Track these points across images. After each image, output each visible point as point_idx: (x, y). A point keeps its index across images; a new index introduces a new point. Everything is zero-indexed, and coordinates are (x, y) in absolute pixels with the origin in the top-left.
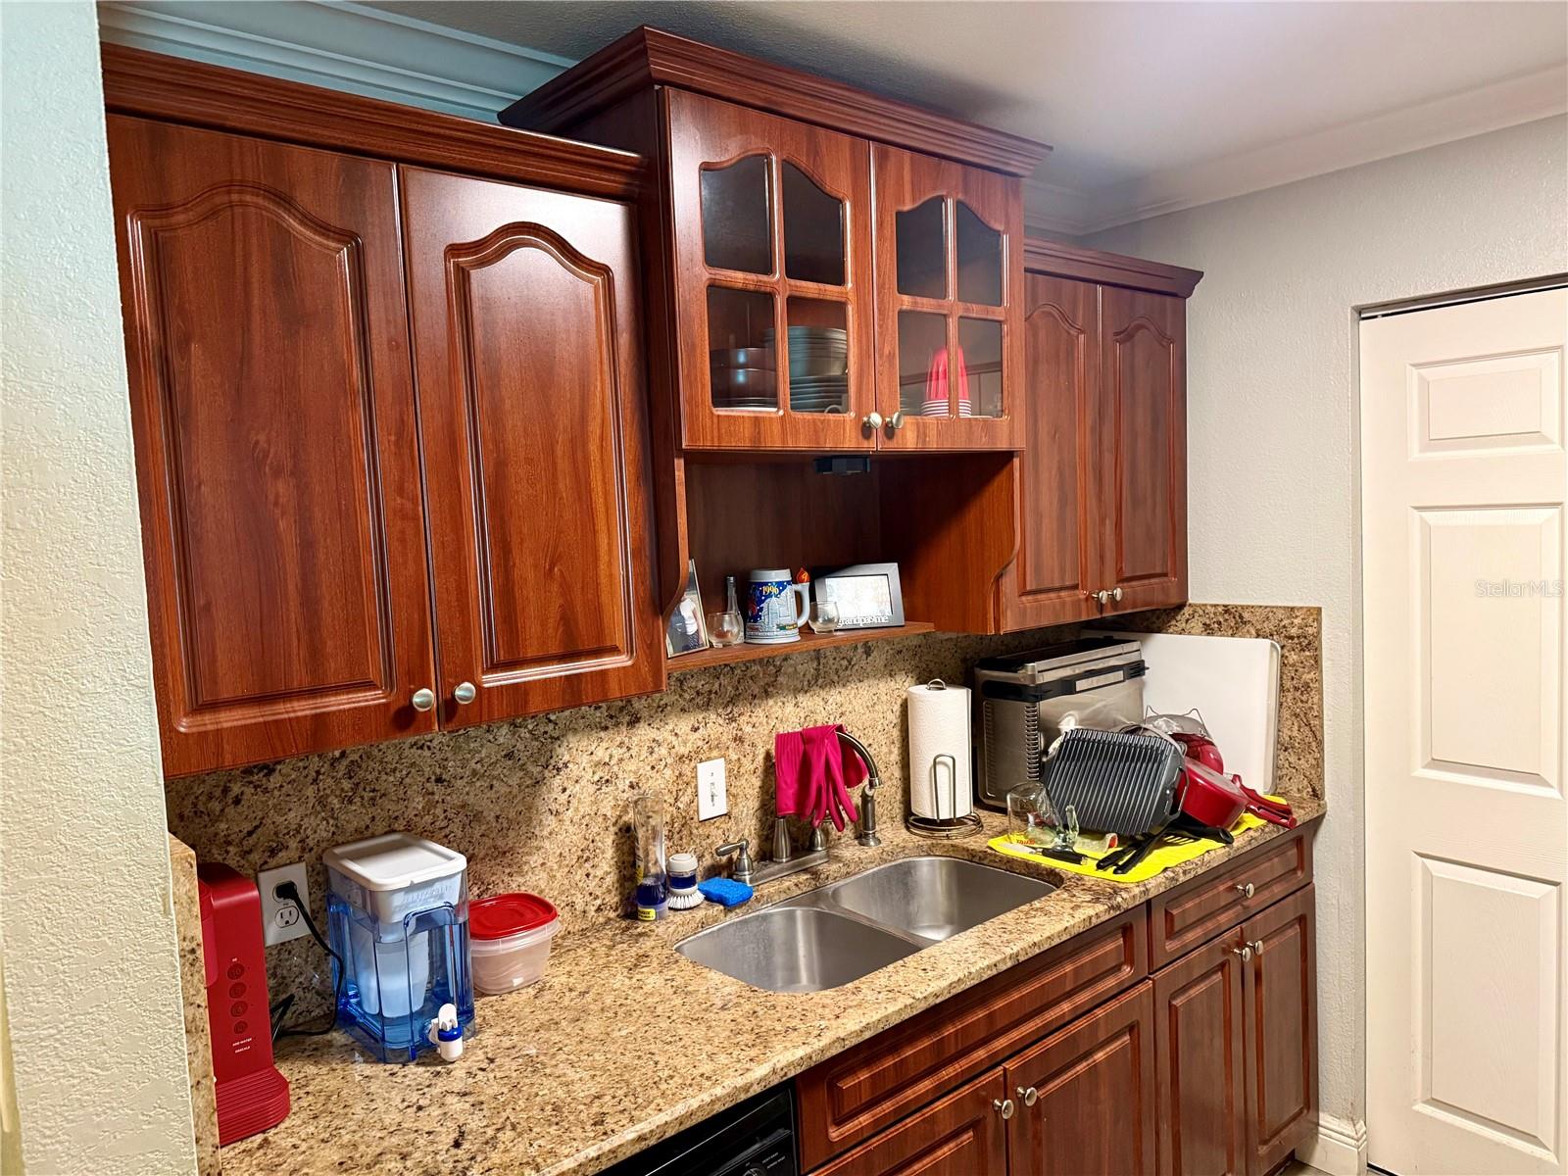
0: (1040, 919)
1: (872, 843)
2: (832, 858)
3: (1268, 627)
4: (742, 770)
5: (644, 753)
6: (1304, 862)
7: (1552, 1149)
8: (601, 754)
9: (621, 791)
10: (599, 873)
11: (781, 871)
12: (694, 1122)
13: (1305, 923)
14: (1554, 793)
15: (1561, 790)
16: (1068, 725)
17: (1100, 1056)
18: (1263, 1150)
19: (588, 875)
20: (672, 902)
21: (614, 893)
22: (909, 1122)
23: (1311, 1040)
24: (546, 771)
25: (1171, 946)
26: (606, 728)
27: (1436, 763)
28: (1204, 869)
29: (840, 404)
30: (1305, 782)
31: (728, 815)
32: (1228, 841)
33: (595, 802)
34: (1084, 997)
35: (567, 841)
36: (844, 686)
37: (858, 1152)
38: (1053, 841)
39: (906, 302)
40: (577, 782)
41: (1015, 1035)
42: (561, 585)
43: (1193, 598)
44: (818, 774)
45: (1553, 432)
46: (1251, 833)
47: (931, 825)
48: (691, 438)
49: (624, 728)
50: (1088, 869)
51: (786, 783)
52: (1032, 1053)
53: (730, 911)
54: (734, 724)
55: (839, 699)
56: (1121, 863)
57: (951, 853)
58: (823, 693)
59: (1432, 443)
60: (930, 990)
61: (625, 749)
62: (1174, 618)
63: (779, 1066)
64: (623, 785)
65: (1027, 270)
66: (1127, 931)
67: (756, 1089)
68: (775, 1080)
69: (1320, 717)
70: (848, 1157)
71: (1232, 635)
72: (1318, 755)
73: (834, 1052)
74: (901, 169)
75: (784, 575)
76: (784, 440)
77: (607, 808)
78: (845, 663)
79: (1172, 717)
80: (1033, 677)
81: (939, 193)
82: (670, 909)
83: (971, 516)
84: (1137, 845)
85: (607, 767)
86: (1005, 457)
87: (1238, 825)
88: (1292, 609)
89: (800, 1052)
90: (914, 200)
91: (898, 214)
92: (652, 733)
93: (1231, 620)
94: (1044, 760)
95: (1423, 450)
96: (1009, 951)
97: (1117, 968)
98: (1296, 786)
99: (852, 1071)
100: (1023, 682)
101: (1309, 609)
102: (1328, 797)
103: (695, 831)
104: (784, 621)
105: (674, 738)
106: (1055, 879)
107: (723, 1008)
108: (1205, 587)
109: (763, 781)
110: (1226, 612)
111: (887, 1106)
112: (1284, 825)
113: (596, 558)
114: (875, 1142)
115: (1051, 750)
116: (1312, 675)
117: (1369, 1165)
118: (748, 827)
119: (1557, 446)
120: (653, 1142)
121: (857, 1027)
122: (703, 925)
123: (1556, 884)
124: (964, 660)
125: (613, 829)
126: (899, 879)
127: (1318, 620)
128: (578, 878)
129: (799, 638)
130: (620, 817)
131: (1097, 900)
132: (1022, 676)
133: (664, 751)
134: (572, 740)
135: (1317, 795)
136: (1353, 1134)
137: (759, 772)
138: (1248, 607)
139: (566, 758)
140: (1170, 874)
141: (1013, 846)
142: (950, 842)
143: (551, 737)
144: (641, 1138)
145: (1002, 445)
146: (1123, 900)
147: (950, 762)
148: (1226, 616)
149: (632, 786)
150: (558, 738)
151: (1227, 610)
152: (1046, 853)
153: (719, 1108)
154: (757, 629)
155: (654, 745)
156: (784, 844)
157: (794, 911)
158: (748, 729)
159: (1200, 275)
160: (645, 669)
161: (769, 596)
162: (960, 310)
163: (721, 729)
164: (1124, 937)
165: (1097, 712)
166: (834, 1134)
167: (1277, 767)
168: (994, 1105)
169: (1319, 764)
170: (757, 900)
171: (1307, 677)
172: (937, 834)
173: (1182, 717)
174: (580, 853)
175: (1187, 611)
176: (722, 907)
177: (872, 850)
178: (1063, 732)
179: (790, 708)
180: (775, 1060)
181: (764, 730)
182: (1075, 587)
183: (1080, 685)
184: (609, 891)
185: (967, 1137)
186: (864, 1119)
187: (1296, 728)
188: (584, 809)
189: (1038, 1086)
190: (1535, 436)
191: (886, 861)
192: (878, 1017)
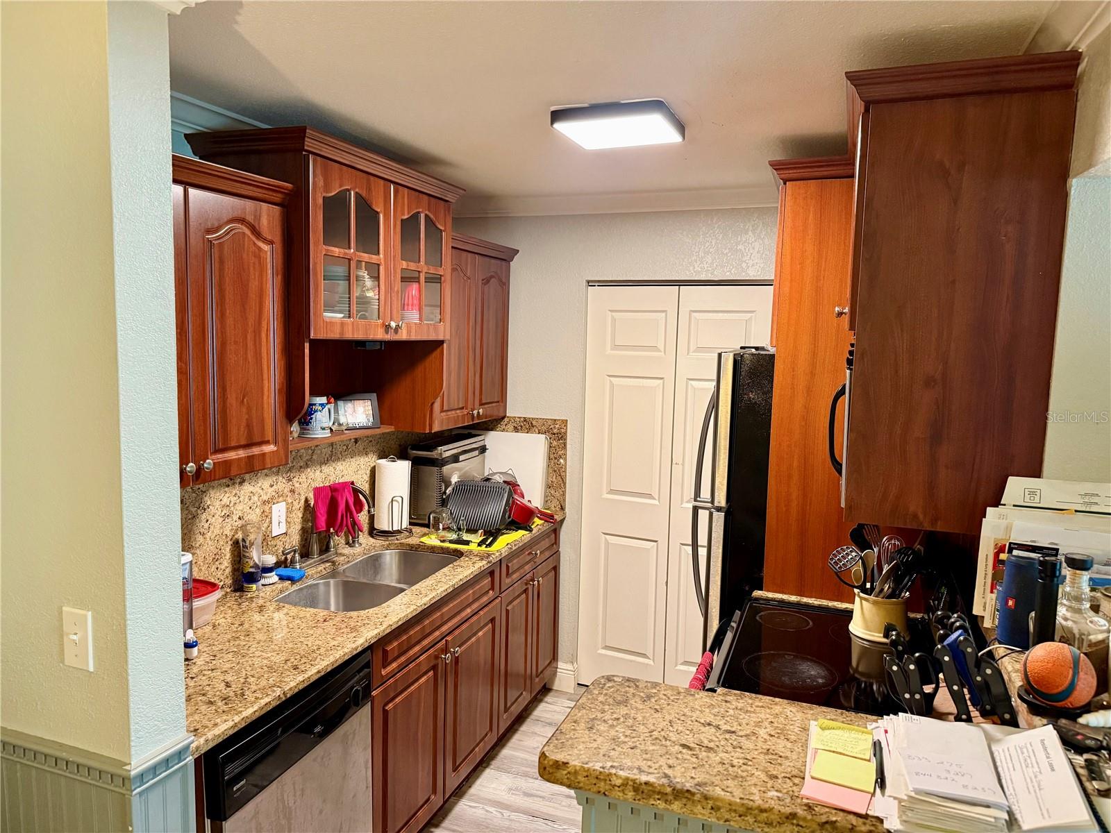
0: (460, 570)
1: (357, 546)
2: (337, 554)
3: (544, 428)
4: (294, 508)
5: (247, 500)
6: (556, 542)
7: (651, 658)
8: (226, 501)
9: (234, 522)
10: (223, 567)
11: (315, 562)
12: (337, 665)
13: (556, 569)
14: (656, 502)
15: (659, 501)
16: (454, 479)
17: (480, 634)
18: (537, 680)
19: (217, 569)
20: (262, 581)
21: (229, 578)
22: (411, 666)
23: (556, 625)
24: (199, 511)
25: (508, 581)
26: (228, 486)
27: (612, 491)
28: (522, 543)
29: (366, 311)
30: (558, 502)
31: (286, 534)
32: (531, 530)
33: (221, 528)
34: (475, 606)
35: (208, 549)
36: (344, 460)
37: (392, 680)
38: (454, 536)
39: (404, 265)
40: (213, 516)
41: (450, 624)
42: (247, 408)
43: (510, 413)
44: (342, 507)
45: (661, 347)
46: (539, 526)
47: (385, 534)
48: (314, 334)
49: (237, 486)
50: (473, 547)
51: (321, 514)
52: (457, 632)
53: (294, 584)
54: (291, 483)
55: (341, 468)
56: (487, 543)
57: (400, 548)
58: (334, 465)
59: (616, 347)
60: (423, 602)
61: (237, 498)
62: (499, 423)
63: (368, 638)
64: (235, 518)
65: (452, 247)
66: (492, 573)
67: (360, 649)
68: (367, 645)
69: (565, 471)
70: (388, 683)
71: (527, 433)
72: (563, 490)
73: (388, 631)
74: (403, 198)
75: (324, 400)
76: (353, 334)
77: (228, 532)
78: (345, 447)
79: (501, 473)
80: (441, 454)
81: (418, 210)
82: (263, 585)
83: (419, 371)
84: (492, 534)
85: (228, 508)
86: (440, 343)
87: (533, 523)
88: (555, 420)
89: (376, 632)
90: (408, 213)
91: (402, 220)
92: (251, 488)
93: (527, 425)
94: (444, 497)
95: (612, 349)
96: (451, 584)
97: (487, 592)
98: (554, 506)
99: (390, 642)
100: (436, 457)
101: (562, 420)
102: (567, 510)
103: (269, 543)
104: (324, 425)
105: (261, 491)
106: (459, 554)
107: (325, 621)
108: (515, 408)
109: (303, 514)
110: (525, 421)
111: (403, 659)
112: (552, 523)
113: (263, 395)
114: (398, 675)
115: (447, 492)
116: (562, 452)
117: (578, 684)
118: (295, 540)
119: (663, 353)
120: (322, 674)
121: (397, 620)
122: (281, 592)
123: (656, 541)
124: (400, 446)
125: (230, 543)
126: (374, 562)
127: (566, 426)
128: (212, 570)
129: (330, 435)
130: (234, 536)
131: (482, 559)
132: (434, 454)
133: (256, 498)
134: (212, 493)
135: (562, 508)
136: (572, 669)
137: (301, 509)
138: (535, 419)
139: (209, 503)
140: (509, 546)
141: (432, 540)
142: (399, 542)
143: (202, 491)
144: (319, 672)
145: (441, 338)
146: (494, 559)
147: (400, 500)
148: (525, 423)
149: (240, 518)
150: (205, 492)
151: (525, 420)
152: (451, 542)
153: (347, 658)
154: (308, 430)
155: (251, 495)
156: (315, 548)
157: (329, 581)
158: (297, 485)
159: (518, 251)
160: (282, 452)
161: (316, 411)
162: (425, 270)
163: (284, 485)
164: (491, 576)
165: (465, 473)
166: (384, 672)
167: (546, 496)
168: (441, 658)
169: (564, 494)
170: (307, 578)
171: (560, 453)
172: (390, 538)
173: (505, 473)
174: (214, 556)
175: (506, 420)
176: (290, 582)
177: (357, 549)
178: (453, 483)
179: (318, 472)
180: (366, 636)
181: (305, 486)
182: (462, 408)
183: (462, 458)
184: (227, 577)
185: (431, 673)
186: (394, 665)
187: (554, 477)
188: (217, 531)
189: (460, 646)
190: (655, 348)
191: (365, 554)
192: (403, 615)
